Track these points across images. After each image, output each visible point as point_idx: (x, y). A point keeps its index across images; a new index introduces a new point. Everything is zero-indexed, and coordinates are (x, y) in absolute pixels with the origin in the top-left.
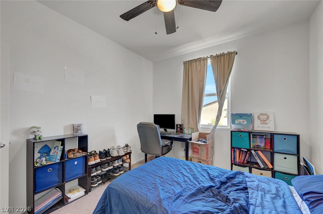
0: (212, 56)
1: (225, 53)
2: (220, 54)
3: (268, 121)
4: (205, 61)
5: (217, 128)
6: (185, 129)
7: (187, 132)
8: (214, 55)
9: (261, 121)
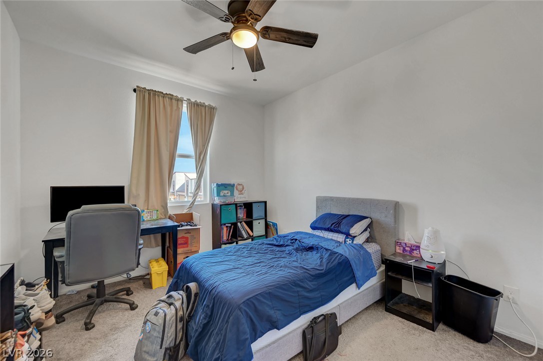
0: (189, 100)
1: (207, 104)
2: (200, 102)
3: (243, 191)
4: (180, 103)
5: (195, 204)
6: (145, 213)
7: (149, 218)
8: (193, 100)
9: (239, 191)
